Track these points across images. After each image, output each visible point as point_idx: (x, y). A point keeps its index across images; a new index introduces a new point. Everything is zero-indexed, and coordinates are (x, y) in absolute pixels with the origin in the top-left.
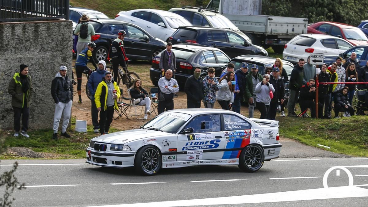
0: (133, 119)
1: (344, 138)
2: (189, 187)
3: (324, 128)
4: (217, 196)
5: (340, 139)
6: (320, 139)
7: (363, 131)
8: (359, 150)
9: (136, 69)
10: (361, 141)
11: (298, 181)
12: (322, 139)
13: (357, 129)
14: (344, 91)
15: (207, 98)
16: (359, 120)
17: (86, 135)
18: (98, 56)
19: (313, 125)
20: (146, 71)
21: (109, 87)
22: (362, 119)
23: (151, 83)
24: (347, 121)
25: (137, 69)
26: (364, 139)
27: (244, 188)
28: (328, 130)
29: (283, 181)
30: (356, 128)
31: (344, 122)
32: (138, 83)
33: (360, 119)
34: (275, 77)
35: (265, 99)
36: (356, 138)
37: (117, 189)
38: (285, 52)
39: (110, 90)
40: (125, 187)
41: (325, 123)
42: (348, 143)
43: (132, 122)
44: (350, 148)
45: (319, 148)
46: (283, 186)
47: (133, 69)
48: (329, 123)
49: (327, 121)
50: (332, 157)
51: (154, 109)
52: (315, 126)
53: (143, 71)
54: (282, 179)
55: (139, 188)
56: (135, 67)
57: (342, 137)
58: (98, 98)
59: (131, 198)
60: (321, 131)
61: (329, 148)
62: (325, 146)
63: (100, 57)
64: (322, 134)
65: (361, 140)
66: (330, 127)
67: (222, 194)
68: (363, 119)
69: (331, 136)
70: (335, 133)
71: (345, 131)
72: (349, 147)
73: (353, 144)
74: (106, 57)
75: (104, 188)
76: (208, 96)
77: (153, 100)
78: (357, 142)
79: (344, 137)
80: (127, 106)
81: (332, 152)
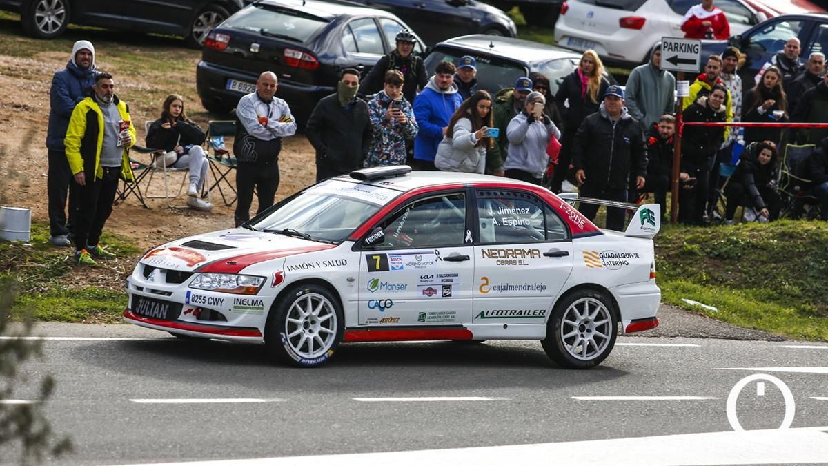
0: (160, 207)
1: (754, 283)
2: (353, 415)
3: (698, 252)
4: (434, 446)
5: (743, 285)
6: (688, 284)
7: (808, 265)
8: (799, 319)
9: (149, 61)
10: (804, 294)
11: (652, 407)
12: (694, 283)
13: (792, 258)
14: (764, 154)
15: (374, 156)
16: (798, 233)
17: (29, 249)
18: (41, 19)
19: (665, 243)
20: (177, 66)
21: (106, 114)
22: (806, 231)
23: (197, 104)
24: (762, 233)
25: (150, 59)
26: (812, 286)
27: (505, 423)
28: (707, 259)
29: (609, 408)
30: (790, 254)
31: (754, 237)
32: (175, 106)
33: (799, 230)
34: (612, 114)
35: (534, 162)
36: (789, 284)
37: (152, 418)
38: (561, 26)
39: (108, 121)
40: (173, 411)
41: (698, 237)
42: (767, 298)
43: (156, 217)
44: (774, 313)
45: (689, 310)
46: (613, 423)
47: (140, 60)
48: (712, 239)
49: (706, 233)
50: (730, 338)
51: (217, 182)
52: (670, 246)
53: (170, 67)
54: (605, 401)
55: (213, 416)
56: (144, 55)
57: (748, 279)
58: (76, 145)
59: (198, 444)
60: (689, 261)
61: (714, 309)
62: (703, 305)
63: (46, 19)
64: (691, 269)
65: (802, 290)
66: (713, 249)
67: (448, 441)
68: (809, 230)
69: (716, 275)
70: (727, 267)
71: (757, 262)
72: (771, 308)
73: (779, 301)
74: (62, 21)
75: (116, 413)
76: (376, 150)
77: (216, 155)
78: (792, 296)
79: (753, 279)
80: (142, 171)
81: (726, 324)
